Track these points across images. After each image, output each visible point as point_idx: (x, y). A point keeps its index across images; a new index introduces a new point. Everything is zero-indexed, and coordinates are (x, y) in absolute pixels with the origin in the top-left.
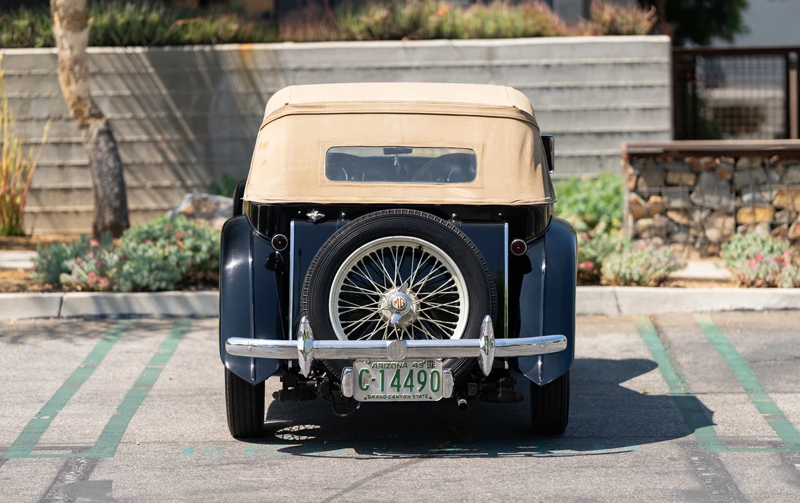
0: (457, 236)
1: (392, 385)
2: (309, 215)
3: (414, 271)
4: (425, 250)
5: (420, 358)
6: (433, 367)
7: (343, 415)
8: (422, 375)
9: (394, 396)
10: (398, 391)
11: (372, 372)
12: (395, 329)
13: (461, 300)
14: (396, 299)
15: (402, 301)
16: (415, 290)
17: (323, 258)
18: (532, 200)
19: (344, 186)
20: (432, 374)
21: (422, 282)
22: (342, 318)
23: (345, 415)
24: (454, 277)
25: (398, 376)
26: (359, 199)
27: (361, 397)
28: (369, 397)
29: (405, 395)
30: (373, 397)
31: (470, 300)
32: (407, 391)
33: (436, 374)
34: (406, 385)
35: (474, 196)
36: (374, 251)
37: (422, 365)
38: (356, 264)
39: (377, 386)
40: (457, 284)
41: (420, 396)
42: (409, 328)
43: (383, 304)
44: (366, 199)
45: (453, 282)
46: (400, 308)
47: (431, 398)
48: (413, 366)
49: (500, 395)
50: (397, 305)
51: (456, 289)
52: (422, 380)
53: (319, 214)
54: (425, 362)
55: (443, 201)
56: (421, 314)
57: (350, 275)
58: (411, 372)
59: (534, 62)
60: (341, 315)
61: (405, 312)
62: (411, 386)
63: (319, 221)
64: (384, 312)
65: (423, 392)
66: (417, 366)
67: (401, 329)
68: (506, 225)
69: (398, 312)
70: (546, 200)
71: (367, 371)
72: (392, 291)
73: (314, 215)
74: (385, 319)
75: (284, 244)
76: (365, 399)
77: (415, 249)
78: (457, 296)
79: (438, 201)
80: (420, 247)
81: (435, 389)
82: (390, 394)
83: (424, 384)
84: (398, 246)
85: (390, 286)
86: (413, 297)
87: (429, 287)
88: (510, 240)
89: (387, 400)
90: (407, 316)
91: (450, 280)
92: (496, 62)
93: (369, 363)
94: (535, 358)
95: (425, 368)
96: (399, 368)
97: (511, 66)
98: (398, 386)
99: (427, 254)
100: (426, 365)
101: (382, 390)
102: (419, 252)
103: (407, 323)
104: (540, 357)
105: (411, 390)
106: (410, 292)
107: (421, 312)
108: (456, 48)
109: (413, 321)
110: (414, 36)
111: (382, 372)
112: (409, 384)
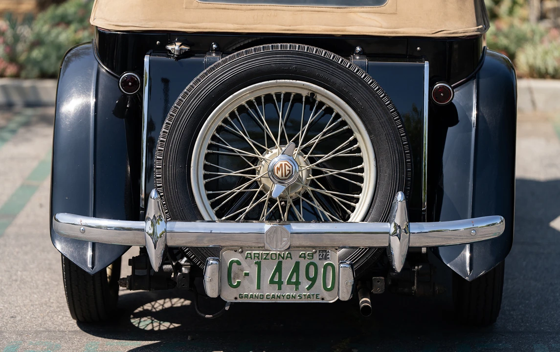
0: (361, 81)
1: (272, 282)
2: (170, 47)
3: (304, 125)
4: (319, 98)
5: (309, 247)
6: (326, 258)
7: (207, 316)
8: (312, 269)
9: (273, 296)
10: (280, 288)
11: (244, 264)
12: (278, 202)
13: (365, 165)
14: (278, 165)
15: (287, 168)
16: (305, 151)
17: (184, 107)
18: (460, 30)
19: (216, 8)
20: (325, 267)
21: (315, 141)
22: (207, 187)
23: (211, 316)
24: (357, 135)
25: (279, 269)
26: (236, 26)
27: (230, 296)
28: (241, 296)
29: (289, 294)
30: (247, 296)
31: (377, 167)
32: (291, 290)
33: (330, 269)
34: (289, 282)
35: (384, 24)
36: (252, 98)
37: (312, 255)
38: (227, 115)
39: (252, 282)
40: (360, 144)
41: (309, 297)
42: (296, 202)
43: (262, 169)
44: (245, 26)
45: (355, 141)
46: (284, 177)
47: (323, 299)
48: (300, 257)
49: (415, 287)
50: (280, 173)
51: (358, 150)
52: (312, 275)
53: (183, 47)
54: (316, 252)
55: (344, 31)
56: (313, 184)
57: (220, 129)
58: (297, 264)
60: (206, 183)
61: (291, 181)
62: (297, 283)
63: (182, 55)
64: (264, 180)
65: (313, 291)
66: (305, 257)
67: (286, 202)
68: (427, 64)
69: (281, 181)
70: (478, 30)
71: (239, 263)
72: (275, 151)
73: (175, 47)
74: (266, 188)
75: (135, 85)
76: (236, 298)
77: (307, 97)
78: (360, 160)
79: (338, 31)
80: (313, 94)
81: (329, 287)
82: (269, 293)
83: (313, 280)
84: (284, 92)
85: (271, 145)
86: (302, 160)
87: (324, 147)
88: (431, 84)
89: (265, 301)
90: (294, 186)
91: (351, 138)
93: (242, 252)
94: (462, 247)
95: (316, 259)
96: (281, 259)
98: (280, 283)
99: (321, 104)
100: (316, 256)
101: (259, 287)
102: (311, 100)
103: (293, 194)
104: (468, 246)
105: (297, 289)
106: (299, 154)
107: (312, 180)
109: (302, 192)
111: (259, 264)
112: (294, 280)
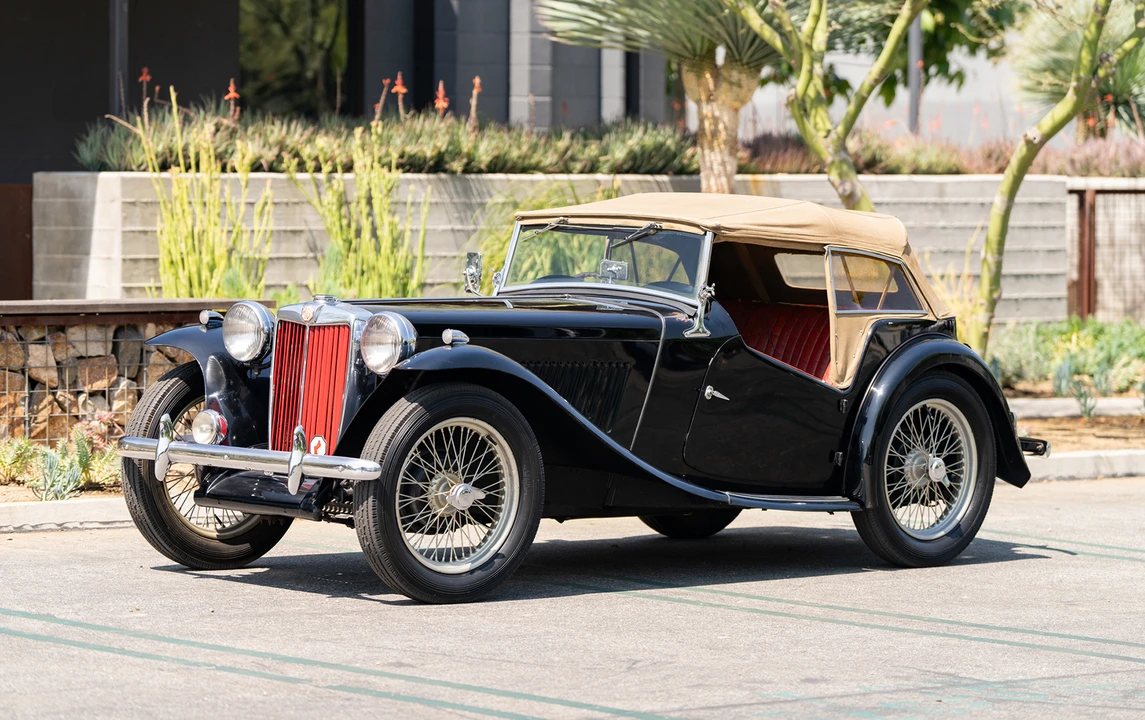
59: (972, 200)
92: (946, 199)
97: (956, 204)
108: (916, 183)
110: (877, 170)
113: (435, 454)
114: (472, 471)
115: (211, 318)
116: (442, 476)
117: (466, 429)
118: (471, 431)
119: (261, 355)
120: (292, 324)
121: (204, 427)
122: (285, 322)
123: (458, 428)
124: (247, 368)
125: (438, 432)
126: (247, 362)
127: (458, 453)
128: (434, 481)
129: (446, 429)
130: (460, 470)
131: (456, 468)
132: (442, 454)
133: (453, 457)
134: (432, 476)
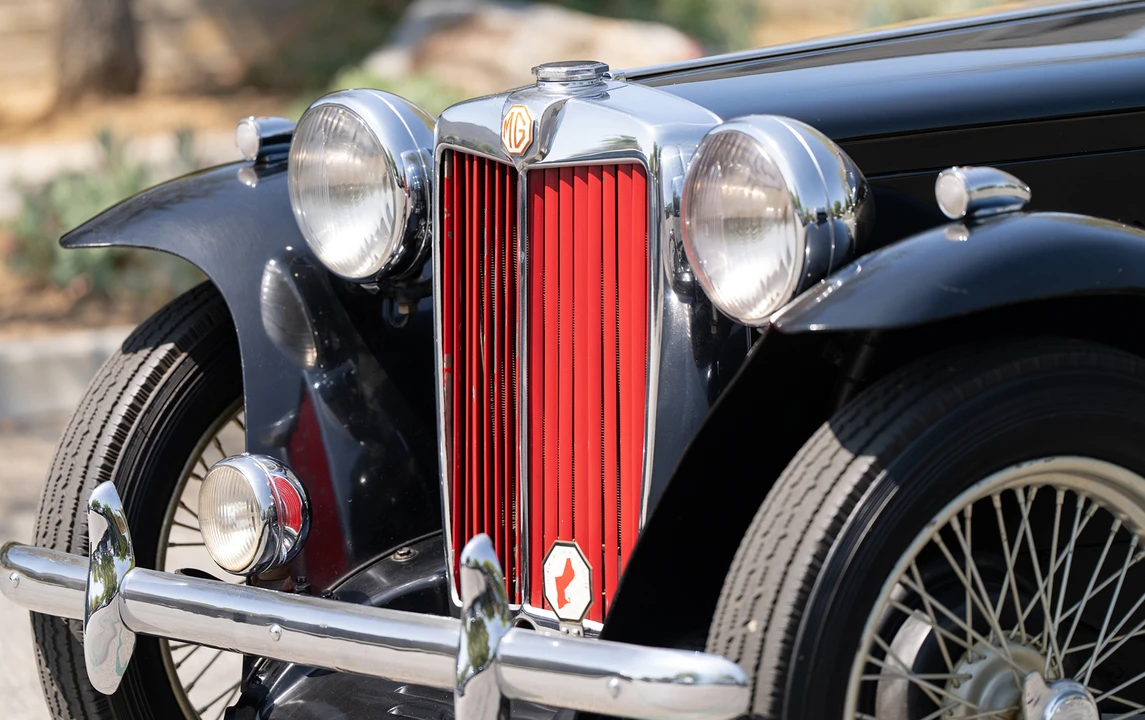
113: (969, 573)
114: (1088, 630)
115: (264, 142)
116: (992, 654)
117: (1071, 496)
118: (1088, 502)
119: (406, 258)
120: (481, 160)
121: (231, 510)
122: (461, 156)
123: (1047, 493)
124: (375, 299)
125: (983, 506)
126: (370, 279)
127: (1045, 574)
128: (964, 668)
129: (1008, 496)
130: (1051, 627)
131: (1035, 624)
132: (992, 577)
133: (1027, 588)
134: (958, 653)
